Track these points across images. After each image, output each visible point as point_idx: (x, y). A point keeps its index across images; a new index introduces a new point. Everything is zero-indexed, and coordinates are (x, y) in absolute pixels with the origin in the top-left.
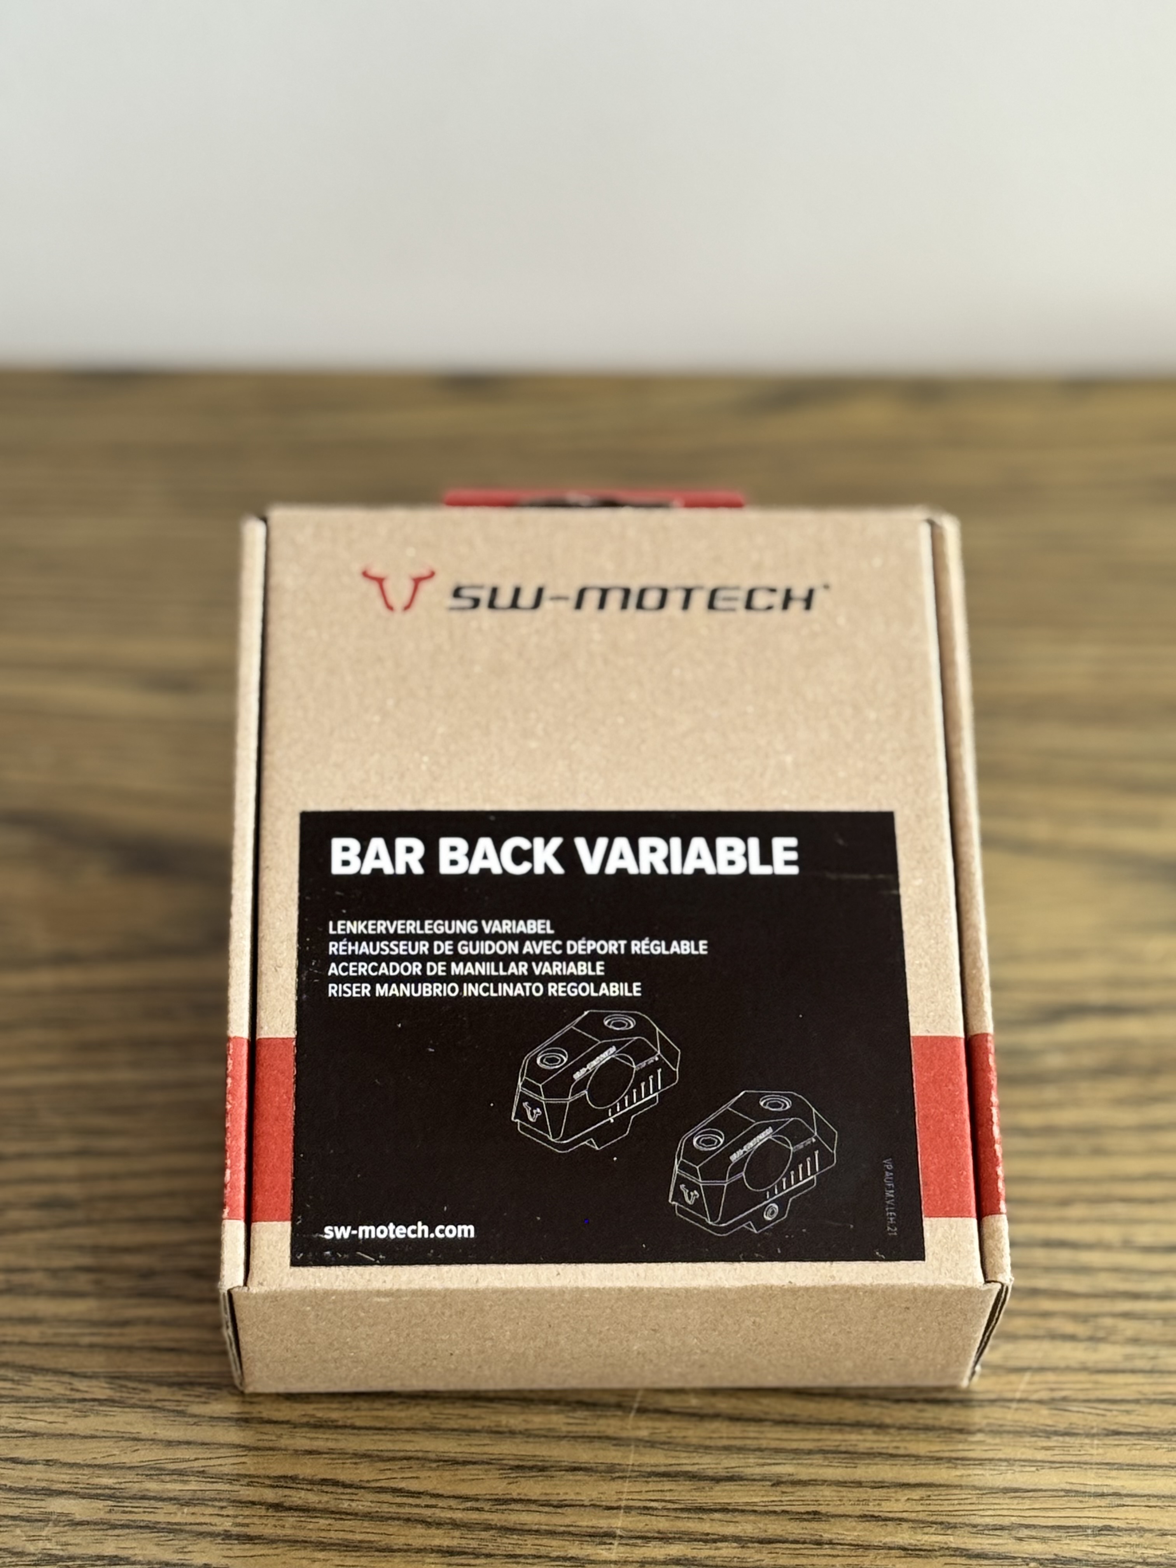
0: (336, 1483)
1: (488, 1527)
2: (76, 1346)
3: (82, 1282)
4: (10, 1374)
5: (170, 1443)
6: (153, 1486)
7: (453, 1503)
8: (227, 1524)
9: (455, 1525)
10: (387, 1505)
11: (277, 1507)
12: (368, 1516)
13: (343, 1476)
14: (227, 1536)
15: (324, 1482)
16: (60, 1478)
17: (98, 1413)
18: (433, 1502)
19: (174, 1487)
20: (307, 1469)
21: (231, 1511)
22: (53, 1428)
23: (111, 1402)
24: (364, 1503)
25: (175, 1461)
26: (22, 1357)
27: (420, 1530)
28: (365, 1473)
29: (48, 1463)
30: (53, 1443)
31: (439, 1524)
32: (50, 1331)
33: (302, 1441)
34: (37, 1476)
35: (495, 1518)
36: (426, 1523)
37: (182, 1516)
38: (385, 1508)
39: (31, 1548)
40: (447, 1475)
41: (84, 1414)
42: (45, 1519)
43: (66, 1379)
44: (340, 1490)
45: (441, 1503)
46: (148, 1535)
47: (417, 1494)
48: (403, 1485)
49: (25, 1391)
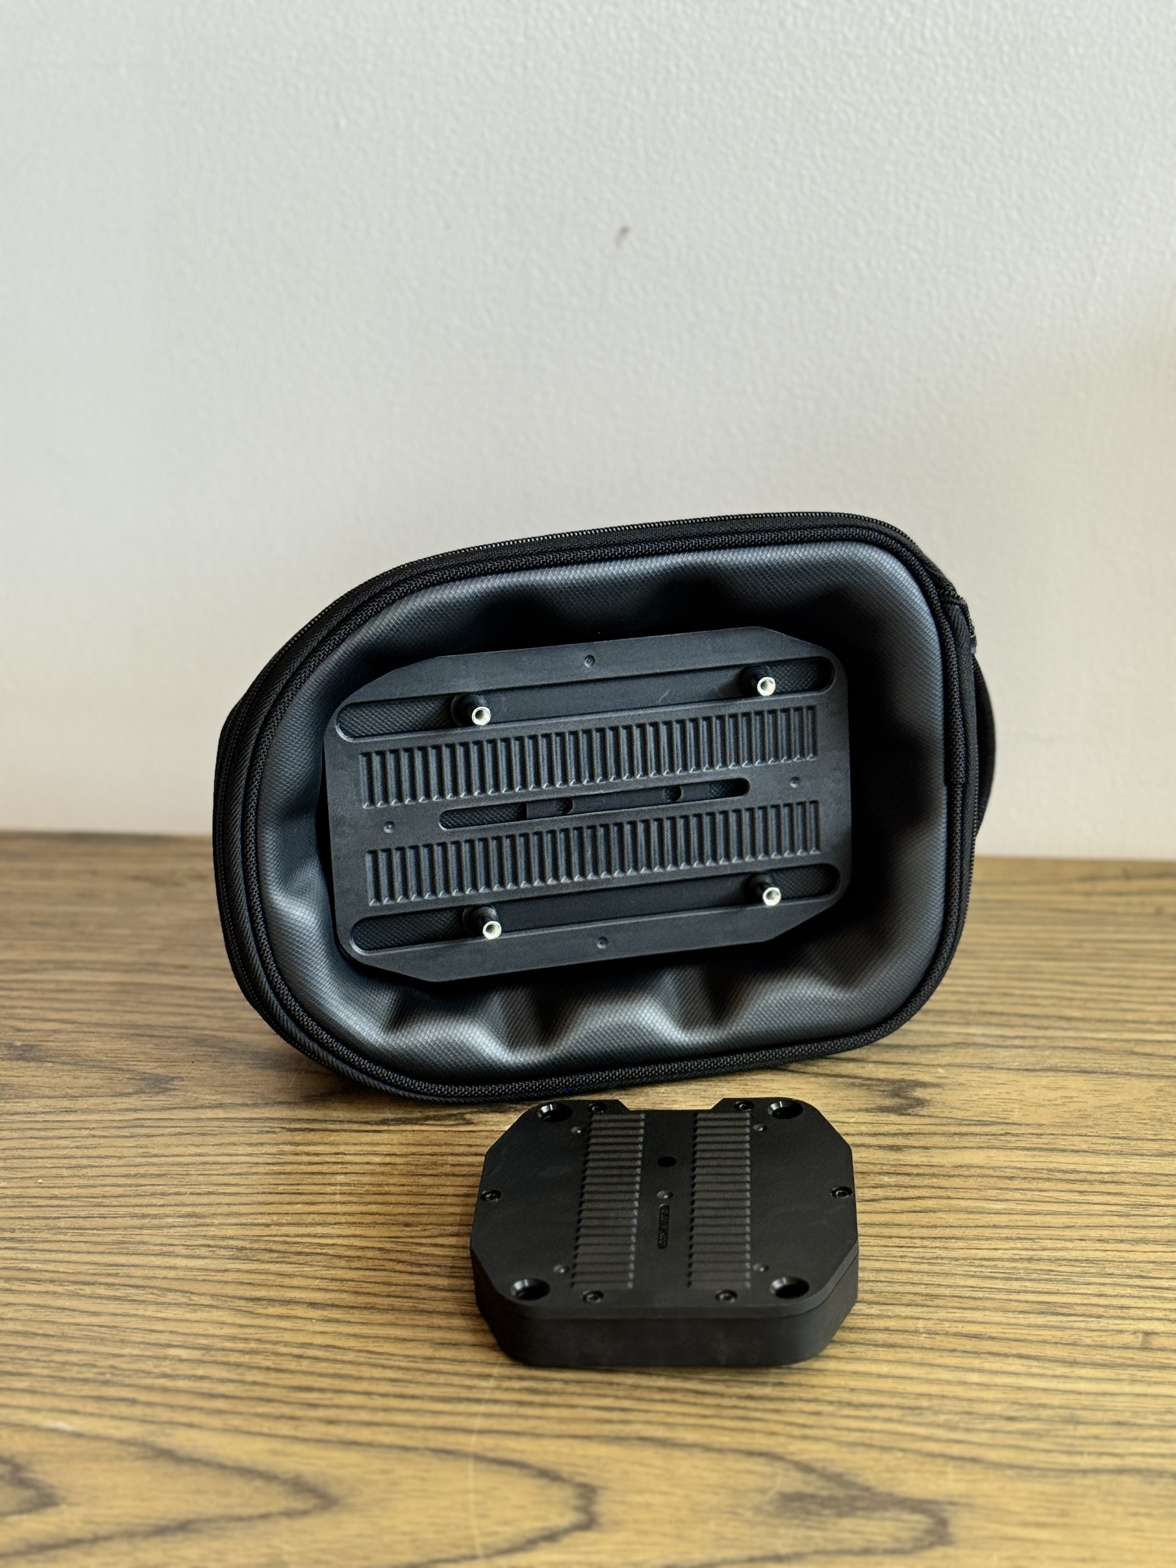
0: (334, 1347)
1: (418, 1370)
2: (196, 1280)
3: (203, 1251)
4: (156, 1291)
5: (242, 1326)
6: (229, 1345)
7: (400, 1358)
8: (269, 1364)
9: (400, 1368)
10: (362, 1358)
11: (300, 1357)
12: (352, 1363)
13: (338, 1343)
14: (268, 1369)
15: (328, 1346)
16: (177, 1339)
17: (202, 1311)
18: (390, 1357)
19: (241, 1346)
20: (319, 1340)
21: (272, 1357)
22: (174, 1317)
23: (211, 1306)
24: (351, 1356)
25: (244, 1334)
26: (165, 1284)
27: (380, 1370)
28: (352, 1343)
29: (171, 1332)
30: (175, 1324)
31: (391, 1368)
32: (182, 1273)
33: (319, 1327)
34: (163, 1338)
35: (424, 1366)
36: (384, 1367)
37: (246, 1359)
38: (362, 1360)
39: (155, 1370)
40: (400, 1345)
41: (195, 1311)
42: (165, 1358)
43: (188, 1295)
44: (336, 1350)
45: (394, 1358)
46: (222, 1367)
47: (381, 1354)
48: (375, 1349)
49: (162, 1300)
